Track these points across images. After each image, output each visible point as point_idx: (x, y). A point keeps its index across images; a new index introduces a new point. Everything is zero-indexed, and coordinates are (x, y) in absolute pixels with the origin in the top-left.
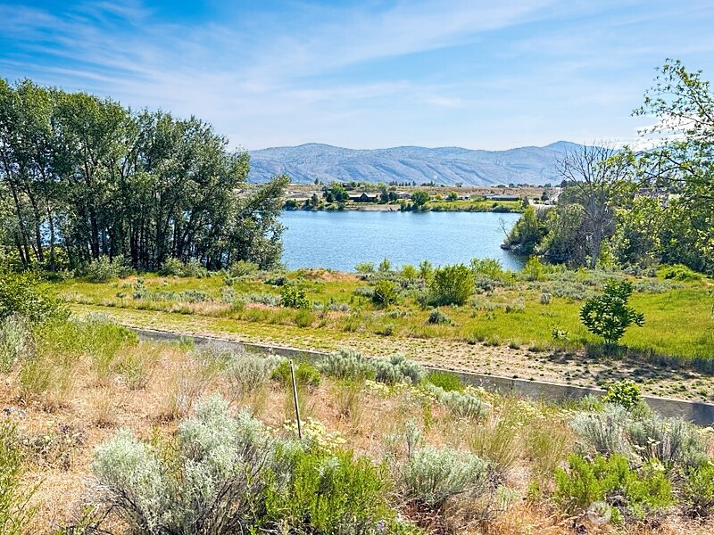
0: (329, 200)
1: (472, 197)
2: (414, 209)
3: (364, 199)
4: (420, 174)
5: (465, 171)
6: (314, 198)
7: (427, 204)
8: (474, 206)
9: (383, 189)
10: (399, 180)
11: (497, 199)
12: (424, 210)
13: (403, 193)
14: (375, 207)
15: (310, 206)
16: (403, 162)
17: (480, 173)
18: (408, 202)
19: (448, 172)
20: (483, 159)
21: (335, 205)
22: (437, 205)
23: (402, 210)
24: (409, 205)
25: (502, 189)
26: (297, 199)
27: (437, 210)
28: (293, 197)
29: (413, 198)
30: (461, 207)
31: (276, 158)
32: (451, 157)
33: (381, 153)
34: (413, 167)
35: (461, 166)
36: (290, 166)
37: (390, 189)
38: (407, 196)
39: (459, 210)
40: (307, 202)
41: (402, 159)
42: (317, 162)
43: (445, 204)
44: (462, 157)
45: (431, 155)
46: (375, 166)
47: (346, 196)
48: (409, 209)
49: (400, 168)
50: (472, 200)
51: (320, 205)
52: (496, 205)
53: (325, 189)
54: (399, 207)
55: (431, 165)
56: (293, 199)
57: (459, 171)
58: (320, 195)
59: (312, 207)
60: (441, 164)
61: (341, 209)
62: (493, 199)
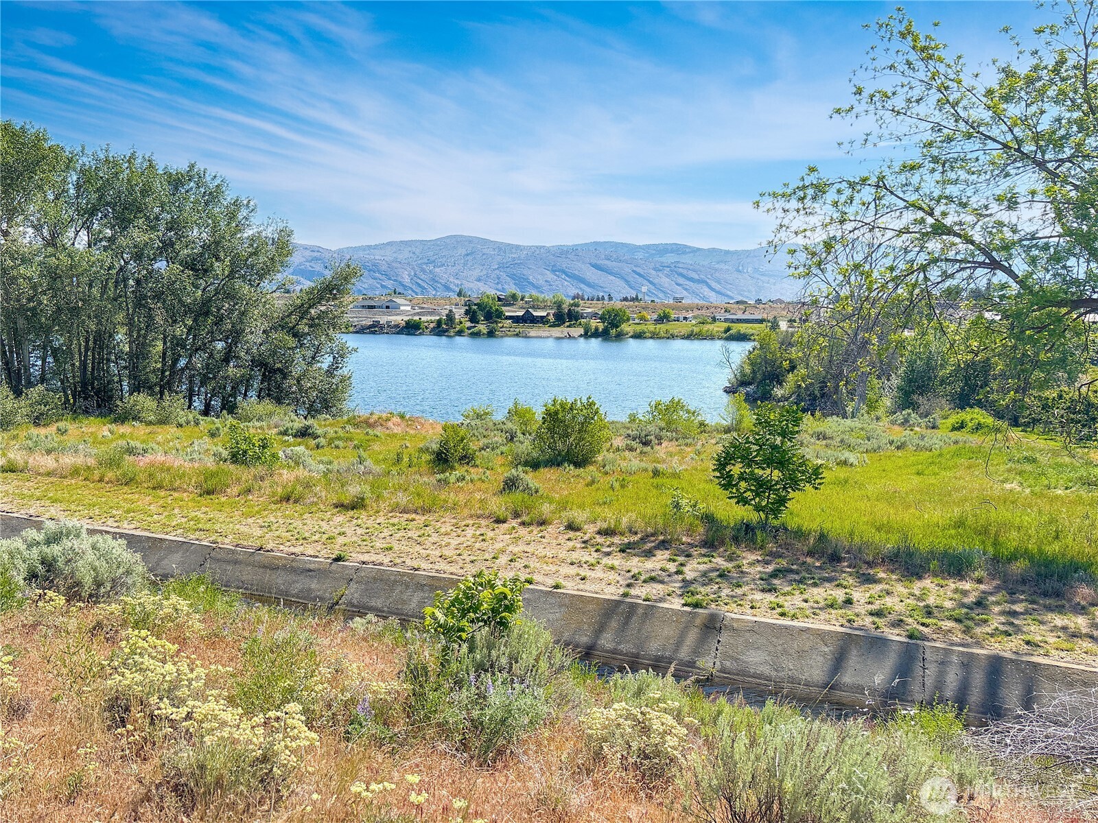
0: (474, 319)
1: (695, 317)
2: (604, 335)
3: (528, 319)
4: (623, 284)
5: (691, 280)
6: (450, 317)
7: (625, 327)
8: (696, 330)
9: (559, 305)
10: (588, 292)
11: (733, 321)
12: (620, 337)
13: (590, 310)
14: (544, 331)
15: (443, 328)
16: (597, 267)
17: (713, 284)
18: (595, 324)
19: (665, 281)
20: (718, 263)
21: (482, 327)
22: (638, 328)
23: (587, 335)
24: (597, 329)
25: (742, 307)
26: (424, 318)
27: (638, 336)
28: (418, 314)
29: (602, 319)
30: (676, 332)
31: (400, 257)
32: (670, 259)
33: (563, 252)
34: (611, 273)
35: (684, 272)
36: (423, 271)
37: (572, 305)
38: (595, 315)
39: (673, 337)
40: (439, 322)
41: (594, 261)
42: (465, 264)
43: (651, 328)
44: (687, 259)
45: (639, 255)
46: (553, 271)
47: (500, 315)
48: (596, 334)
49: (591, 274)
50: (693, 322)
51: (458, 328)
52: (728, 329)
53: (468, 304)
54: (582, 331)
55: (638, 270)
56: (416, 318)
57: (681, 280)
58: (459, 313)
59: (447, 331)
60: (654, 269)
61: (491, 334)
62: (726, 320)
